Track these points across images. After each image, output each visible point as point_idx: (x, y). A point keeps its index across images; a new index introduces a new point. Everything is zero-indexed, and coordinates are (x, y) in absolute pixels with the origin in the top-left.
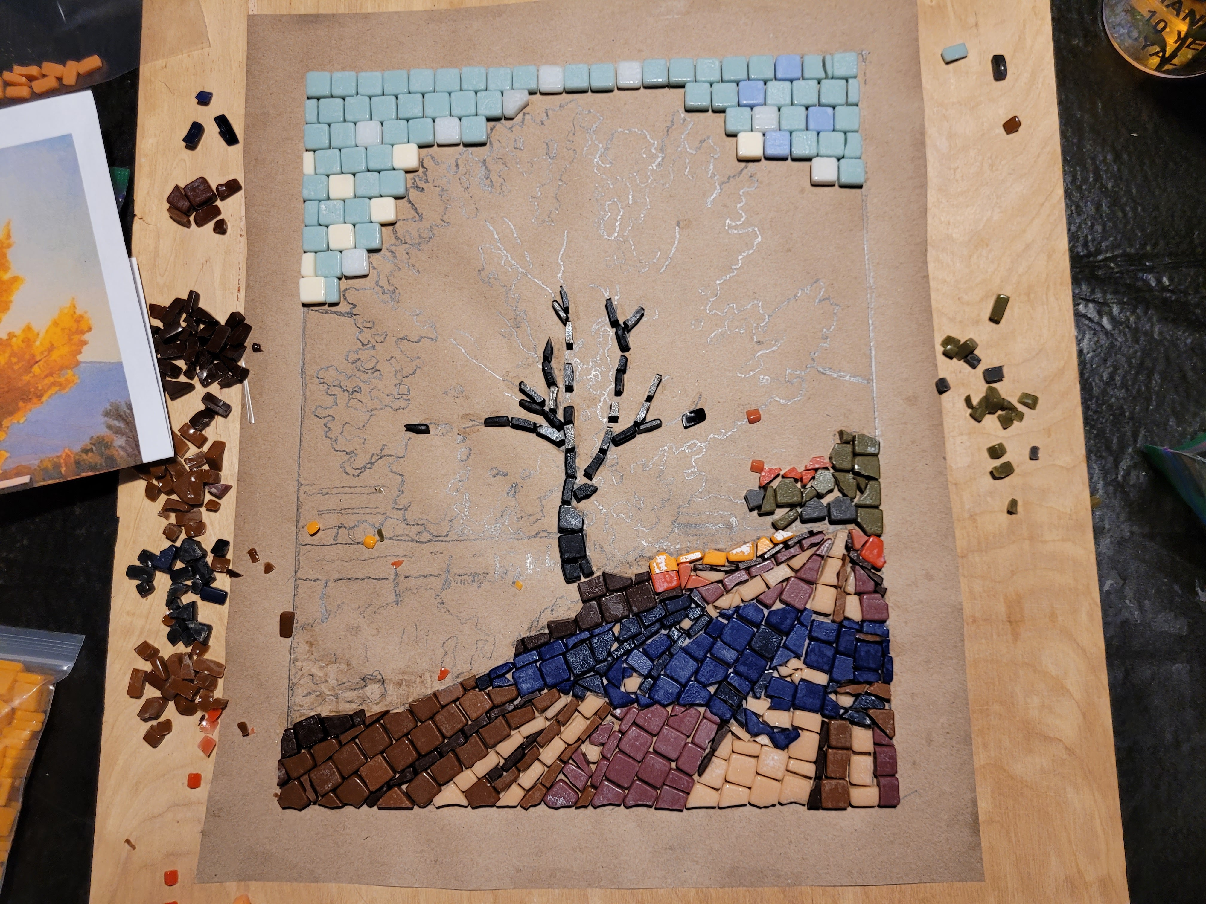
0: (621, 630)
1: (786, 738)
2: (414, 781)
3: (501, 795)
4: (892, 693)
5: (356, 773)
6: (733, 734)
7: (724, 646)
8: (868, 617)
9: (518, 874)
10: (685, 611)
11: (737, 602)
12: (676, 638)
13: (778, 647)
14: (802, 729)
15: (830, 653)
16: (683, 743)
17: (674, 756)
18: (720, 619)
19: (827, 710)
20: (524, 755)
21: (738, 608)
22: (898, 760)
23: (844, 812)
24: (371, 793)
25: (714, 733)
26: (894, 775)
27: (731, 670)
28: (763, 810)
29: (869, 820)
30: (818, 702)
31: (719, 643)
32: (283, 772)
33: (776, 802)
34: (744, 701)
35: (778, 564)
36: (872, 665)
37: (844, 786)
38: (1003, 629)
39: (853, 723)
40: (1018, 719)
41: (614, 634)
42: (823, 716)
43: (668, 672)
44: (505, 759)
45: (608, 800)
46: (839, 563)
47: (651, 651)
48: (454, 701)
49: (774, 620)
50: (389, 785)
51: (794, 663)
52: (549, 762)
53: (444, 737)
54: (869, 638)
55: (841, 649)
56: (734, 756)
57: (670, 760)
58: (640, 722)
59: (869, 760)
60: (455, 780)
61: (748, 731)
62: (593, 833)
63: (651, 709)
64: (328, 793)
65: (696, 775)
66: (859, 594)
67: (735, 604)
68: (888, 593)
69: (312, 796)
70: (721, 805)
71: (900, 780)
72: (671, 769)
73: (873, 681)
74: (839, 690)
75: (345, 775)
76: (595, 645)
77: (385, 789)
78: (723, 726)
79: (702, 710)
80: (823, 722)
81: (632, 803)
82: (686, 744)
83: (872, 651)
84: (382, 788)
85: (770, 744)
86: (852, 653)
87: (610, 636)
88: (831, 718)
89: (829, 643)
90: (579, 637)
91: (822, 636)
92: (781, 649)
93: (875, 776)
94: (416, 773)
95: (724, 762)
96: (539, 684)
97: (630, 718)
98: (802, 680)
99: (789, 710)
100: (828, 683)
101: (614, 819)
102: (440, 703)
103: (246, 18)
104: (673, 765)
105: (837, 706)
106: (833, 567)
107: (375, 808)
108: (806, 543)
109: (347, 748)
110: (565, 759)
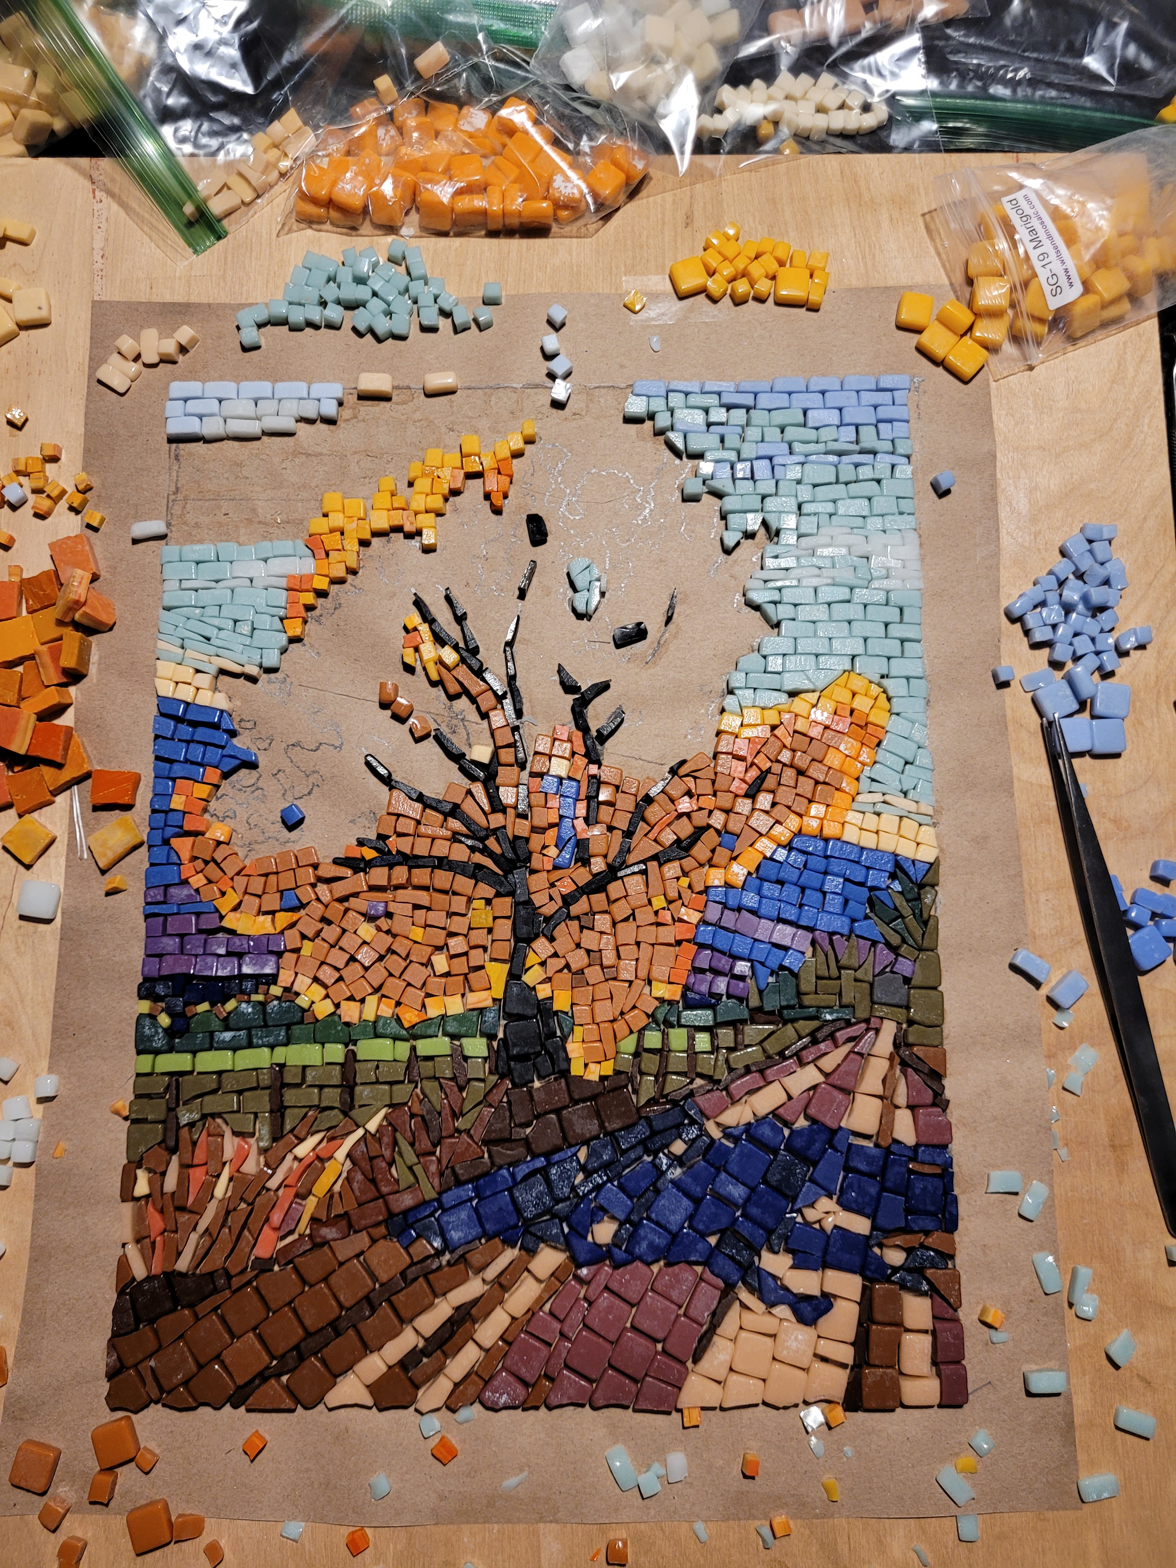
0: (589, 1156)
1: (814, 1310)
2: (297, 1371)
3: (420, 1393)
4: (957, 1246)
5: (218, 1358)
6: (741, 1303)
7: (730, 1178)
8: (924, 1140)
9: (442, 1504)
10: (677, 1130)
11: (748, 1117)
12: (664, 1167)
13: (804, 1182)
14: (835, 1297)
15: (873, 1191)
16: (673, 1317)
17: (660, 1335)
18: (724, 1141)
19: (870, 1270)
20: (452, 1334)
21: (749, 1124)
22: (966, 1339)
23: (892, 1414)
24: (239, 1388)
25: (715, 1303)
26: (958, 1362)
27: (738, 1214)
28: (781, 1411)
29: (926, 1424)
30: (857, 1260)
31: (723, 1175)
32: (115, 1357)
33: (800, 1401)
34: (756, 1259)
35: (802, 1064)
36: (932, 1208)
37: (892, 1377)
38: (1104, 1157)
39: (903, 1286)
40: (1125, 1281)
41: (578, 1161)
42: (865, 1278)
43: (653, 1216)
44: (426, 1340)
45: (569, 1398)
46: (886, 1064)
47: (631, 1185)
48: (357, 1256)
49: (799, 1143)
50: (263, 1376)
51: (825, 1204)
52: (487, 1344)
53: (341, 1306)
54: (927, 1169)
55: (889, 1184)
56: (743, 1334)
57: (656, 1341)
58: (614, 1286)
59: (927, 1339)
60: (358, 1368)
61: (761, 1299)
62: (547, 1444)
63: (629, 1267)
64: (177, 1387)
65: (691, 1360)
66: (912, 1107)
67: (744, 1121)
68: (951, 1105)
69: (154, 1393)
70: (725, 1406)
71: (968, 1367)
72: (657, 1353)
73: (930, 1228)
74: (885, 1241)
75: (202, 1361)
76: (553, 1177)
77: (257, 1382)
78: (727, 1292)
79: (699, 1269)
80: (864, 1286)
81: (601, 1402)
82: (678, 1316)
83: (930, 1187)
84: (252, 1381)
85: (793, 1319)
86: (904, 1189)
87: (574, 1164)
88: (873, 1281)
89: (871, 1176)
90: (531, 1164)
91: (863, 1167)
92: (807, 1184)
93: (935, 1363)
94: (301, 1359)
95: (729, 1343)
96: (476, 1231)
97: (602, 1279)
98: (836, 1227)
99: (816, 1270)
100: (871, 1232)
101: (577, 1424)
102: (337, 1259)
103: (90, 305)
104: (659, 1346)
105: (882, 1264)
106: (878, 1068)
107: (242, 1409)
108: (841, 1035)
109: (205, 1323)
110: (510, 1339)
